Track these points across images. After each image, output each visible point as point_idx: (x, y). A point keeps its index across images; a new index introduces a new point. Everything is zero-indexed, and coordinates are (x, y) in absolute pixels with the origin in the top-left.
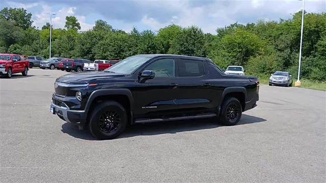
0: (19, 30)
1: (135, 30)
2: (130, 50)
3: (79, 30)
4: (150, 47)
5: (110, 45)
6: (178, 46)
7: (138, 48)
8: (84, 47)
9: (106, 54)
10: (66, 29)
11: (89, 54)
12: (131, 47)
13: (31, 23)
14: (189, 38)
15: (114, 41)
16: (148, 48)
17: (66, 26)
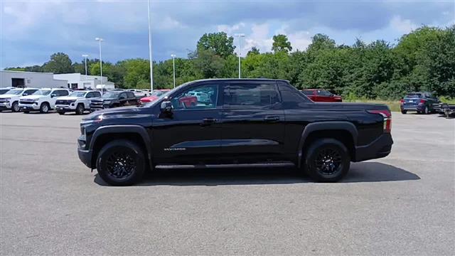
0: (219, 60)
1: (359, 43)
2: (351, 73)
3: (289, 52)
4: (381, 66)
5: (322, 68)
6: (428, 61)
7: (362, 69)
8: (288, 74)
9: (317, 82)
10: (273, 52)
11: (296, 83)
12: (353, 68)
13: (233, 49)
14: (447, 46)
15: (328, 62)
16: (379, 67)
17: (273, 49)
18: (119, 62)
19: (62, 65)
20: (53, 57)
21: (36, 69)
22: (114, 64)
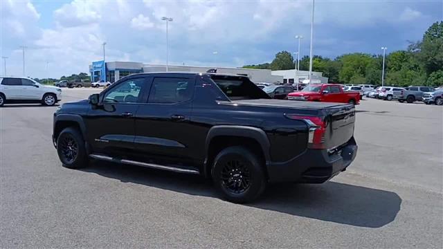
18: (338, 58)
19: (284, 62)
20: (277, 56)
21: (265, 67)
22: (332, 59)
